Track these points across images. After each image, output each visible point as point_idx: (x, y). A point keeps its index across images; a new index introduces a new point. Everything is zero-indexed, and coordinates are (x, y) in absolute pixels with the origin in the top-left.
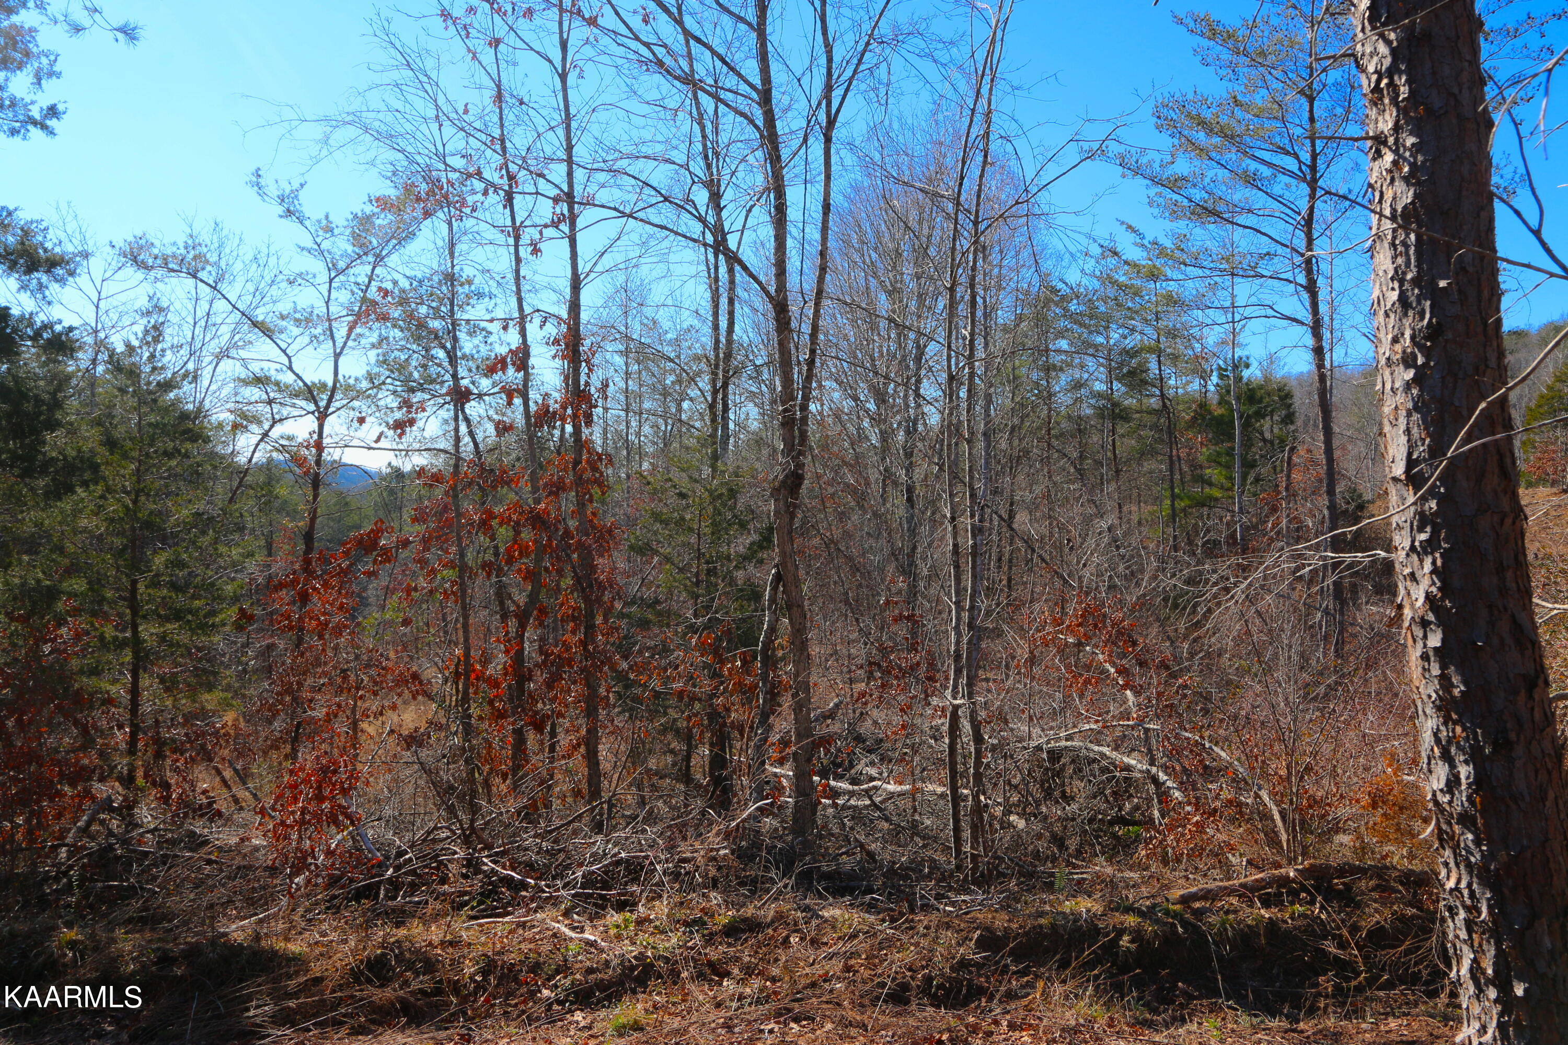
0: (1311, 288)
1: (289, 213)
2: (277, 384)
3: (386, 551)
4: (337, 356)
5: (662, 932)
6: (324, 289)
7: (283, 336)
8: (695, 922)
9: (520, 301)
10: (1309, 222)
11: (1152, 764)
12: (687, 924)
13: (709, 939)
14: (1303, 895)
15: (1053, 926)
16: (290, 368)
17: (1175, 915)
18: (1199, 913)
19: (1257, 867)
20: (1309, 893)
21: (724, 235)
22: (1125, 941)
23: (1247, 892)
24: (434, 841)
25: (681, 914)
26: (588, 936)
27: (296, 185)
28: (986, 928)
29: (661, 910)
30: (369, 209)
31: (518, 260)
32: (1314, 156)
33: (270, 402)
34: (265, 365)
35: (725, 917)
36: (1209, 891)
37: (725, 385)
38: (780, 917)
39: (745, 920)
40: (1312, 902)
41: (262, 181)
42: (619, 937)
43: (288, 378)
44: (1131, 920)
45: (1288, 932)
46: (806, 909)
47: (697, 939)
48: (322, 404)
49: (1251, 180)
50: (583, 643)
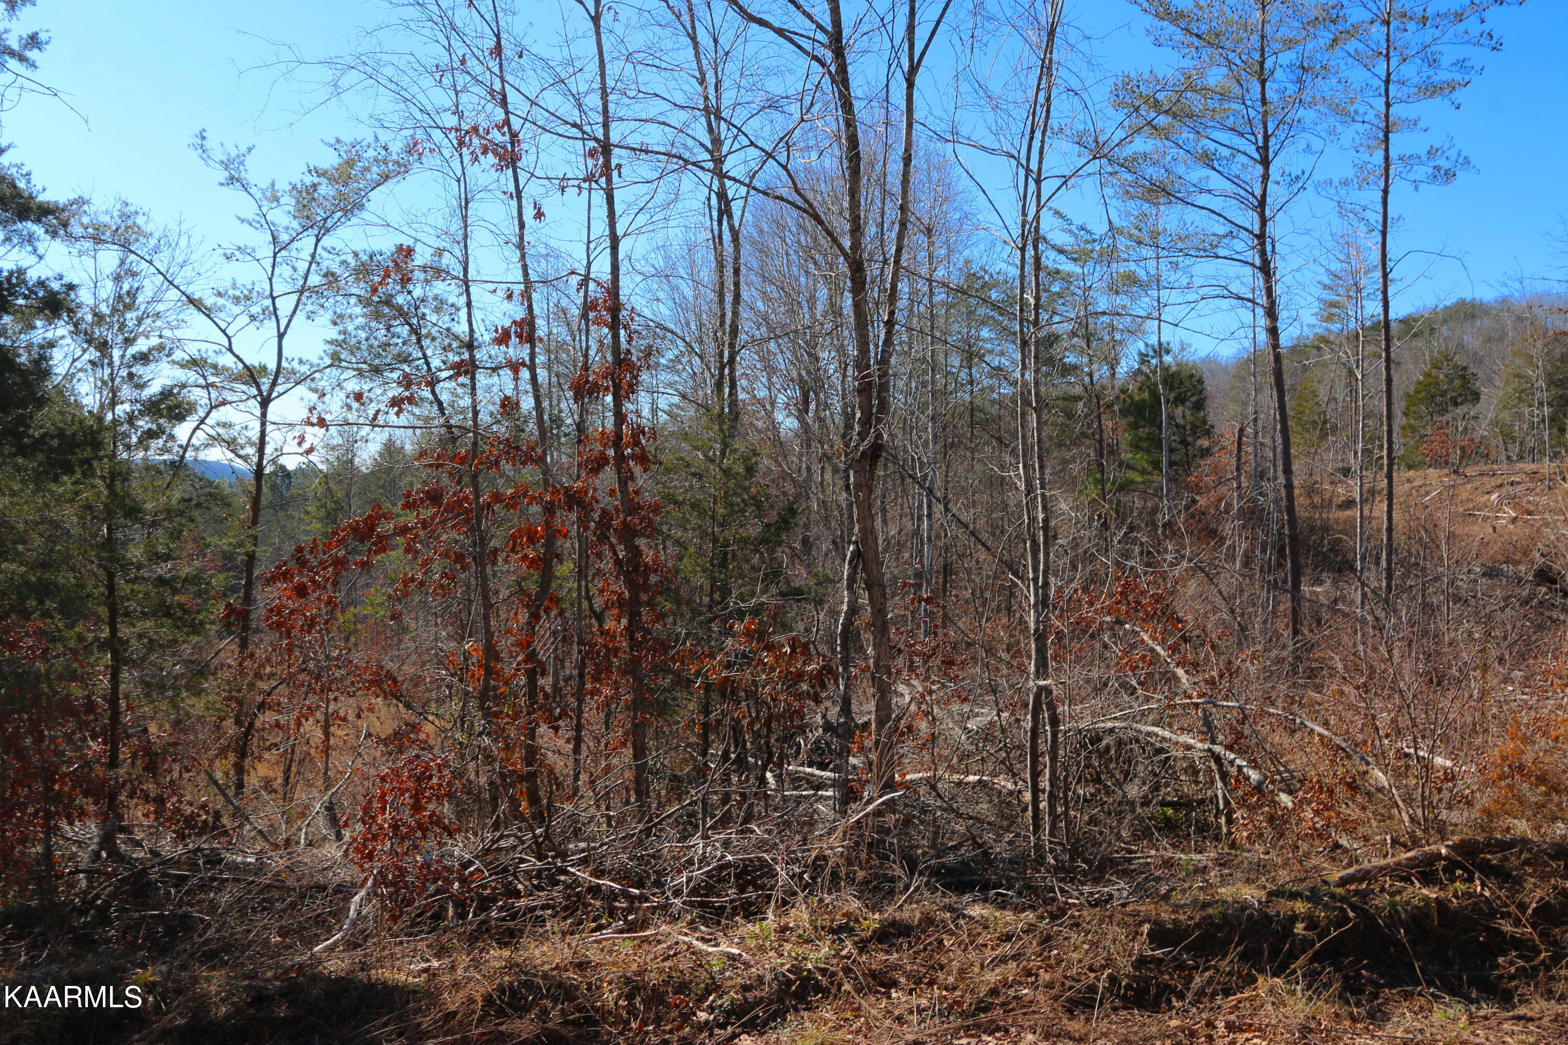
0: (1266, 269)
1: (232, 180)
2: (215, 366)
3: (382, 538)
4: (281, 336)
5: (807, 941)
6: (268, 263)
7: (222, 315)
8: (841, 929)
9: (525, 268)
10: (1262, 203)
11: (1213, 742)
12: (833, 931)
13: (862, 945)
14: (1459, 872)
15: (1225, 916)
16: (230, 349)
17: (1343, 899)
18: (1363, 895)
19: (1404, 846)
20: (1465, 869)
21: (728, 203)
22: (1299, 928)
23: (1402, 873)
24: (499, 850)
25: (824, 920)
26: (724, 948)
27: (243, 149)
28: (1155, 922)
29: (800, 915)
30: (309, 180)
31: (522, 225)
32: (1266, 138)
33: (207, 386)
34: (203, 346)
35: (873, 921)
36: (1368, 872)
37: (732, 360)
38: (928, 920)
39: (894, 923)
40: (1471, 880)
41: (208, 144)
42: (762, 949)
43: (227, 360)
44: (1300, 907)
45: (1456, 912)
46: (950, 908)
47: (849, 947)
48: (265, 388)
49: (1207, 160)
50: (630, 632)
